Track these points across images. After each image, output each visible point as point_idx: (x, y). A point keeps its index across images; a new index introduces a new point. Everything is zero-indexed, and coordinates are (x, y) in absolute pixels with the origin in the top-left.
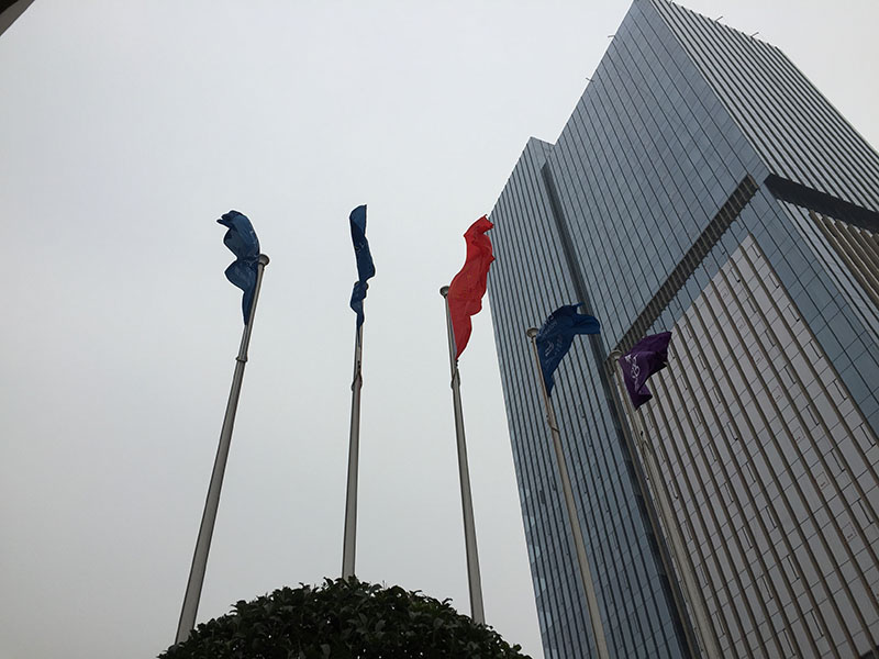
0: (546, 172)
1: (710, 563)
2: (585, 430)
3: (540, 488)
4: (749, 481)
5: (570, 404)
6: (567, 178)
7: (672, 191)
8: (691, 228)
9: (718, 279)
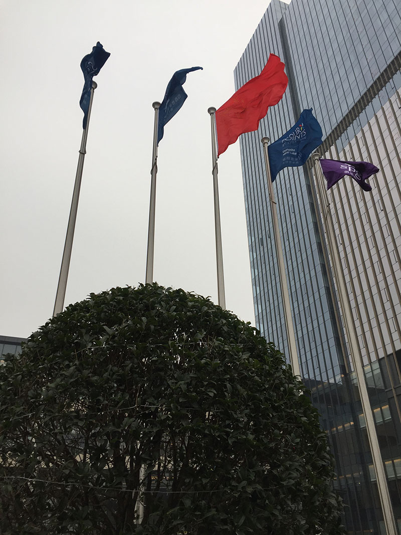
0: (281, 25)
1: (356, 281)
2: (291, 203)
3: (260, 237)
4: (386, 235)
5: (283, 186)
6: (296, 30)
7: (365, 41)
8: (374, 69)
9: (387, 106)
